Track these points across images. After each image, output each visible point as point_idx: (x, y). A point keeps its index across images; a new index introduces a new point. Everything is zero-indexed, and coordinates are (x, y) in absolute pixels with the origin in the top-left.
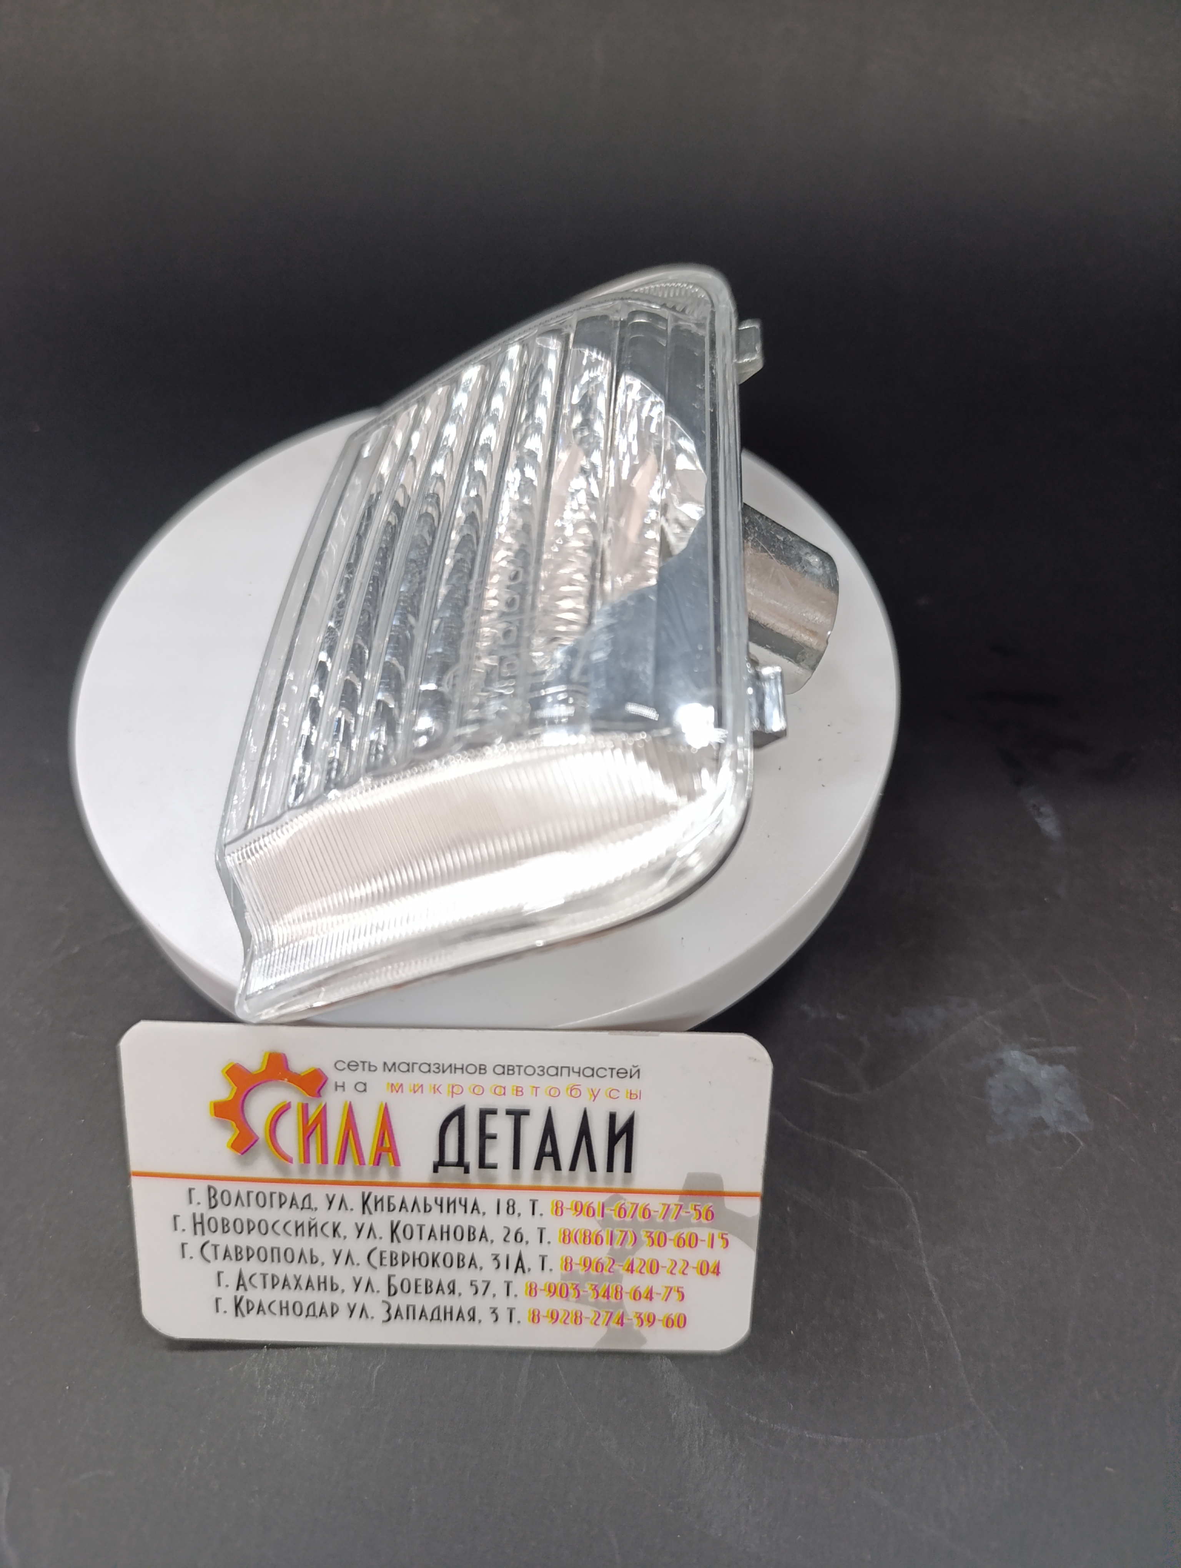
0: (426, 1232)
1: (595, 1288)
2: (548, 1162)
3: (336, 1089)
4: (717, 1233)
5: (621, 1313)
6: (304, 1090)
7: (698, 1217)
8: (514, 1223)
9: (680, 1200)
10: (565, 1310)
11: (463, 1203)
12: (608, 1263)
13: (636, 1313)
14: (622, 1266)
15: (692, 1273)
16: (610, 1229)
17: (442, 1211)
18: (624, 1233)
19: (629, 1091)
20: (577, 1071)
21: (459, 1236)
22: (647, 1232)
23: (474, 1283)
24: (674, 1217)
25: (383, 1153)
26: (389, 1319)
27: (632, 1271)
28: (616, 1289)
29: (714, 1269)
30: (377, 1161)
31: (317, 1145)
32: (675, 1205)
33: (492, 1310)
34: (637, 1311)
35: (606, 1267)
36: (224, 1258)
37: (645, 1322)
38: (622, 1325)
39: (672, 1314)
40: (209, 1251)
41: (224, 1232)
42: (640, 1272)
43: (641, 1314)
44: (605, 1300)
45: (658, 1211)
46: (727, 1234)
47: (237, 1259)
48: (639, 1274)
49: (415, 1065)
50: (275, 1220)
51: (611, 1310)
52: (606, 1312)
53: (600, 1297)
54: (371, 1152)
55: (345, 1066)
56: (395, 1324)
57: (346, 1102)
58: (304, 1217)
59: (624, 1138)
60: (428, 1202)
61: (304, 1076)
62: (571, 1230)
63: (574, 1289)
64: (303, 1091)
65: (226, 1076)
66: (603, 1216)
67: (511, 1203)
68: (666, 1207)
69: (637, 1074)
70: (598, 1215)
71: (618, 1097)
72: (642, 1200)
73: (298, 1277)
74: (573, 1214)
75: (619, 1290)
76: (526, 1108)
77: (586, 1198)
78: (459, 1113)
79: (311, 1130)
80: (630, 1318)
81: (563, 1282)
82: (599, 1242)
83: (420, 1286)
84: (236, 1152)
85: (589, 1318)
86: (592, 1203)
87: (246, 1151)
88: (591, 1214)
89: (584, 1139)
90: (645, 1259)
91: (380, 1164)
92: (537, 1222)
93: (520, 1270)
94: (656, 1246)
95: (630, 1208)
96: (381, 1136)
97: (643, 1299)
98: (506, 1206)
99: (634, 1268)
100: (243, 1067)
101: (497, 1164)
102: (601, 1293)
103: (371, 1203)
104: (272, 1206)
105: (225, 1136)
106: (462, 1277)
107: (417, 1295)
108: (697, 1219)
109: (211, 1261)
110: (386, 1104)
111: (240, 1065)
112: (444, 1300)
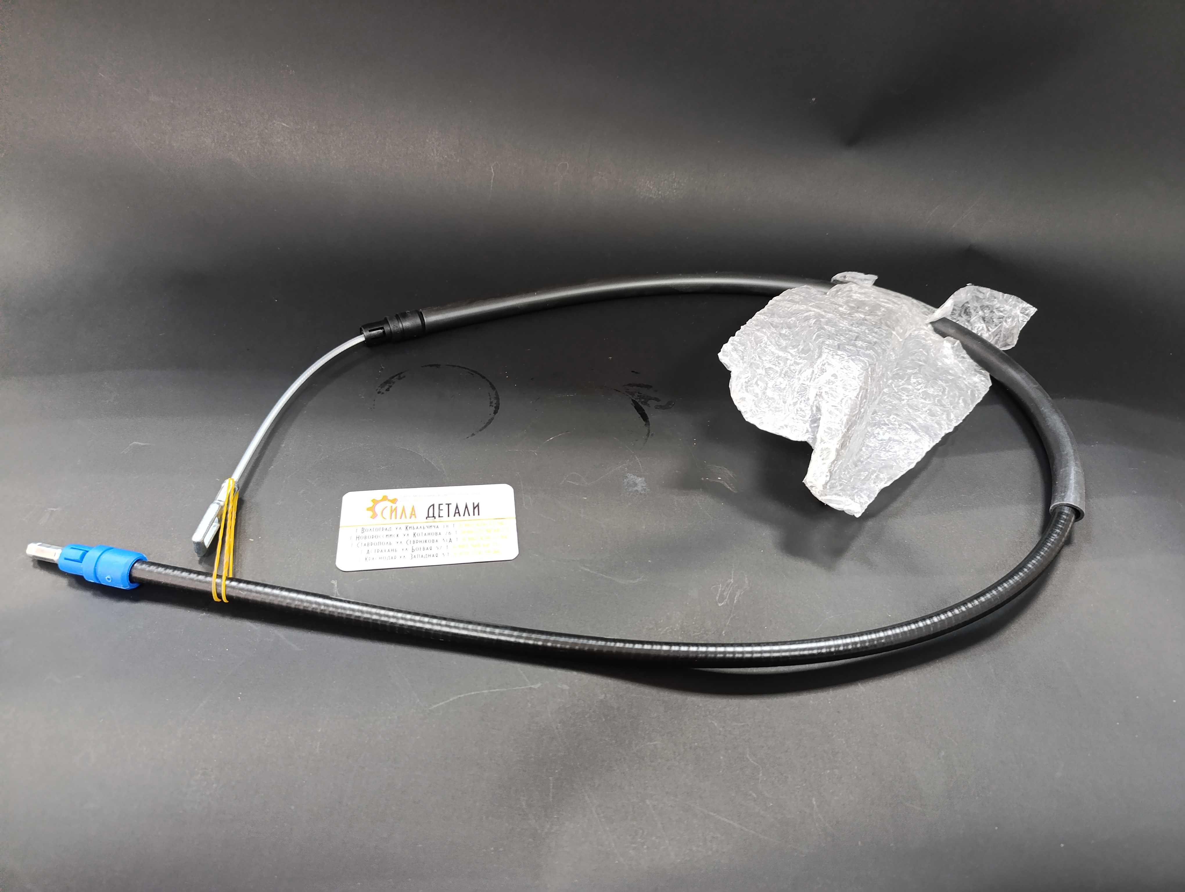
0: (424, 534)
2: (457, 515)
58: (389, 533)
78: (433, 505)
103: (408, 528)
106: (434, 545)
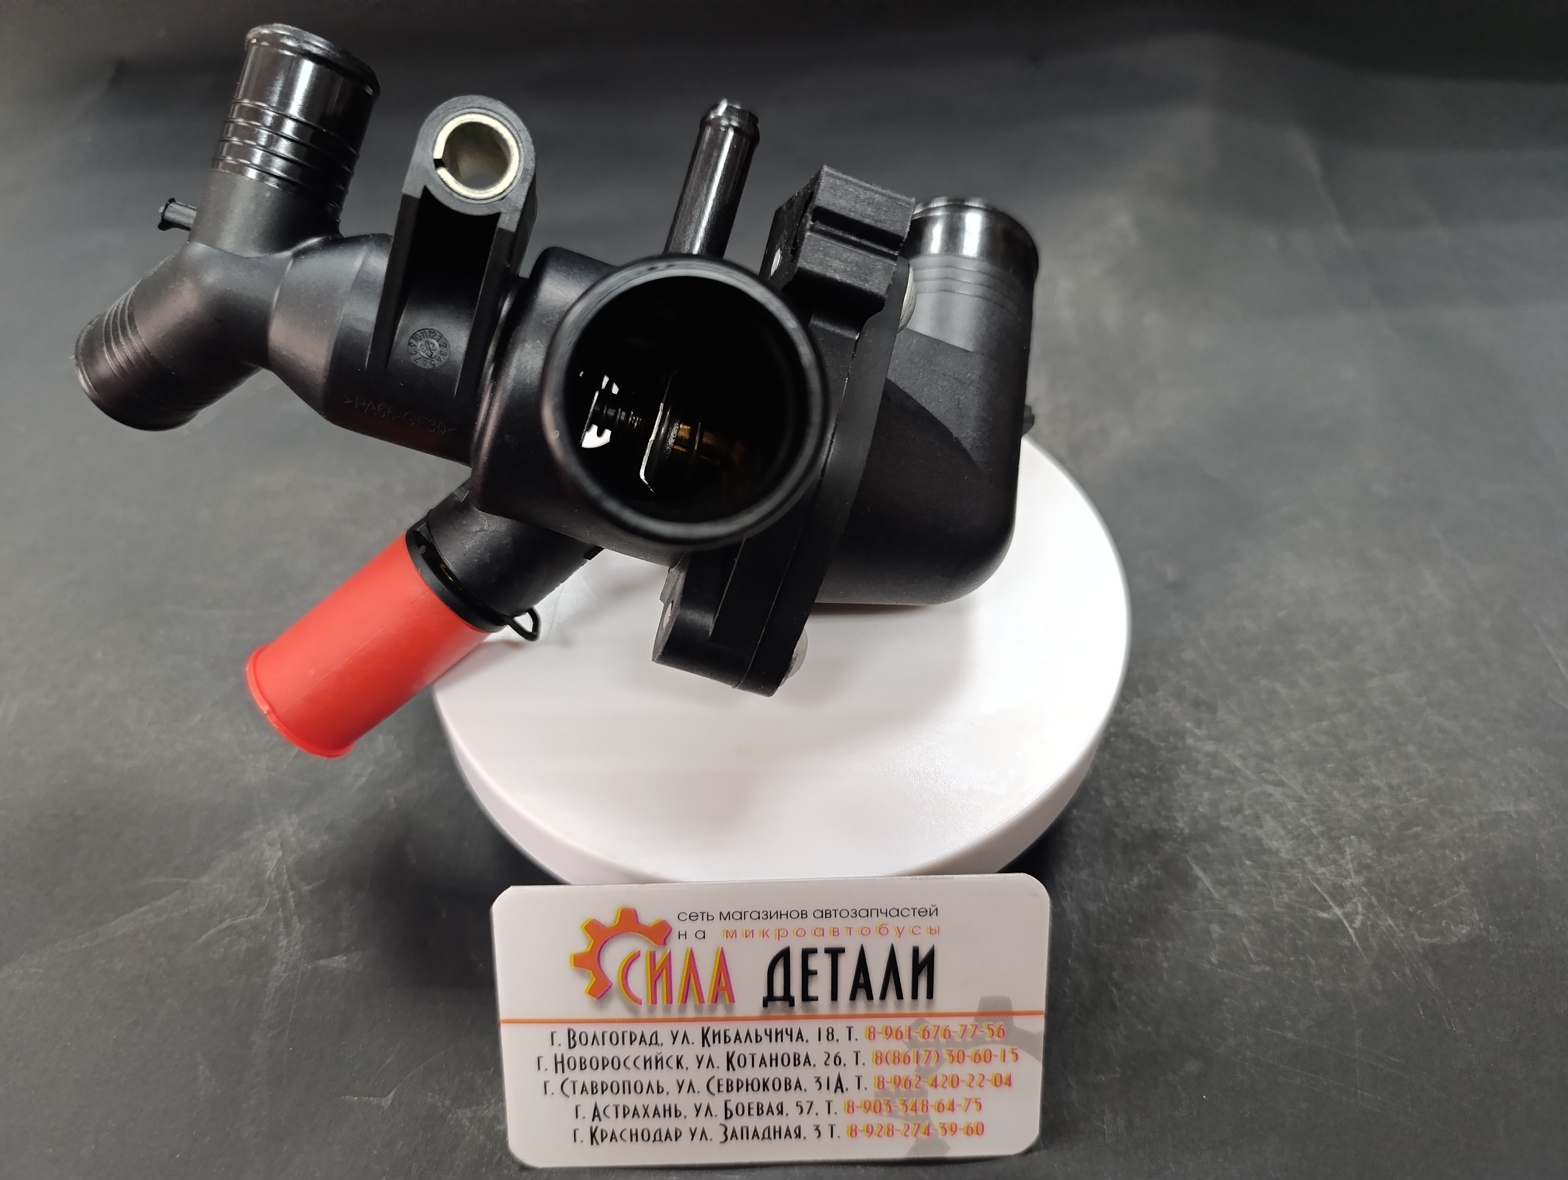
1: (905, 1103)
3: (679, 938)
4: (1008, 1048)
5: (927, 1124)
6: (651, 939)
7: (991, 1035)
8: (833, 1048)
9: (976, 1021)
10: (878, 1124)
11: (789, 1033)
12: (915, 1080)
13: (941, 1123)
14: (927, 1082)
15: (988, 1085)
16: (916, 1049)
17: (771, 1041)
18: (928, 1053)
19: (929, 928)
20: (885, 912)
21: (786, 1063)
22: (947, 1050)
23: (799, 1104)
24: (971, 1036)
25: (719, 992)
26: (726, 1139)
27: (936, 1086)
28: (922, 1103)
29: (1007, 1080)
30: (715, 998)
31: (663, 987)
32: (971, 1025)
33: (815, 1127)
34: (941, 1122)
35: (914, 1083)
36: (582, 1093)
37: (949, 1132)
38: (928, 1135)
39: (971, 1123)
40: (568, 1088)
41: (581, 1069)
42: (943, 1087)
43: (944, 1124)
44: (913, 1113)
45: (957, 1032)
46: (1016, 1049)
47: (593, 1093)
48: (942, 1088)
49: (746, 913)
50: (626, 1057)
51: (919, 1122)
52: (915, 1124)
53: (909, 1111)
54: (710, 991)
55: (688, 916)
56: (732, 1144)
57: (688, 948)
59: (925, 969)
60: (758, 1033)
61: (651, 927)
62: (883, 1053)
63: (886, 1105)
64: (651, 941)
65: (584, 930)
66: (909, 1038)
67: (830, 1031)
68: (964, 1027)
69: (936, 911)
70: (906, 1038)
71: (920, 933)
72: (942, 1022)
73: (646, 1107)
74: (884, 1038)
75: (925, 1103)
76: (842, 946)
77: (894, 1023)
79: (658, 975)
80: (936, 1128)
81: (876, 1099)
82: (907, 1062)
83: (753, 1108)
84: (593, 997)
85: (899, 1130)
86: (900, 1027)
87: (601, 996)
88: (899, 1037)
89: (892, 971)
90: (946, 1074)
91: (718, 1001)
92: (854, 1046)
93: (839, 1090)
94: (956, 1063)
95: (933, 1030)
96: (719, 976)
97: (945, 1110)
98: (827, 1033)
99: (938, 1083)
100: (600, 923)
101: (818, 997)
102: (910, 1107)
104: (623, 1043)
105: (583, 983)
107: (750, 1116)
108: (990, 1037)
109: (570, 1097)
110: (722, 949)
111: (597, 921)
112: (774, 1121)
